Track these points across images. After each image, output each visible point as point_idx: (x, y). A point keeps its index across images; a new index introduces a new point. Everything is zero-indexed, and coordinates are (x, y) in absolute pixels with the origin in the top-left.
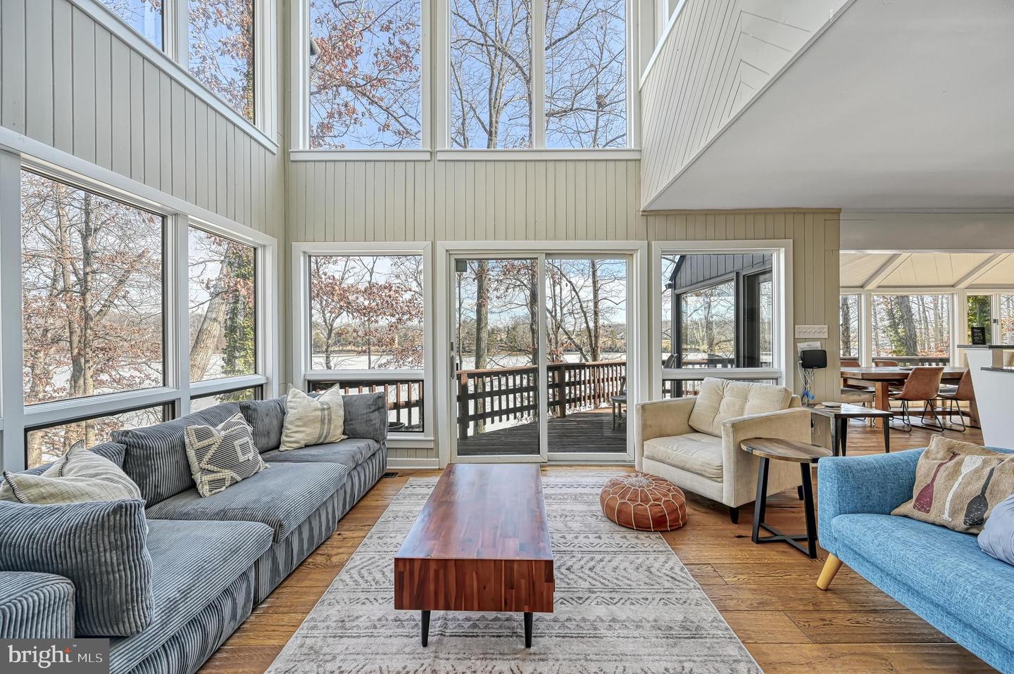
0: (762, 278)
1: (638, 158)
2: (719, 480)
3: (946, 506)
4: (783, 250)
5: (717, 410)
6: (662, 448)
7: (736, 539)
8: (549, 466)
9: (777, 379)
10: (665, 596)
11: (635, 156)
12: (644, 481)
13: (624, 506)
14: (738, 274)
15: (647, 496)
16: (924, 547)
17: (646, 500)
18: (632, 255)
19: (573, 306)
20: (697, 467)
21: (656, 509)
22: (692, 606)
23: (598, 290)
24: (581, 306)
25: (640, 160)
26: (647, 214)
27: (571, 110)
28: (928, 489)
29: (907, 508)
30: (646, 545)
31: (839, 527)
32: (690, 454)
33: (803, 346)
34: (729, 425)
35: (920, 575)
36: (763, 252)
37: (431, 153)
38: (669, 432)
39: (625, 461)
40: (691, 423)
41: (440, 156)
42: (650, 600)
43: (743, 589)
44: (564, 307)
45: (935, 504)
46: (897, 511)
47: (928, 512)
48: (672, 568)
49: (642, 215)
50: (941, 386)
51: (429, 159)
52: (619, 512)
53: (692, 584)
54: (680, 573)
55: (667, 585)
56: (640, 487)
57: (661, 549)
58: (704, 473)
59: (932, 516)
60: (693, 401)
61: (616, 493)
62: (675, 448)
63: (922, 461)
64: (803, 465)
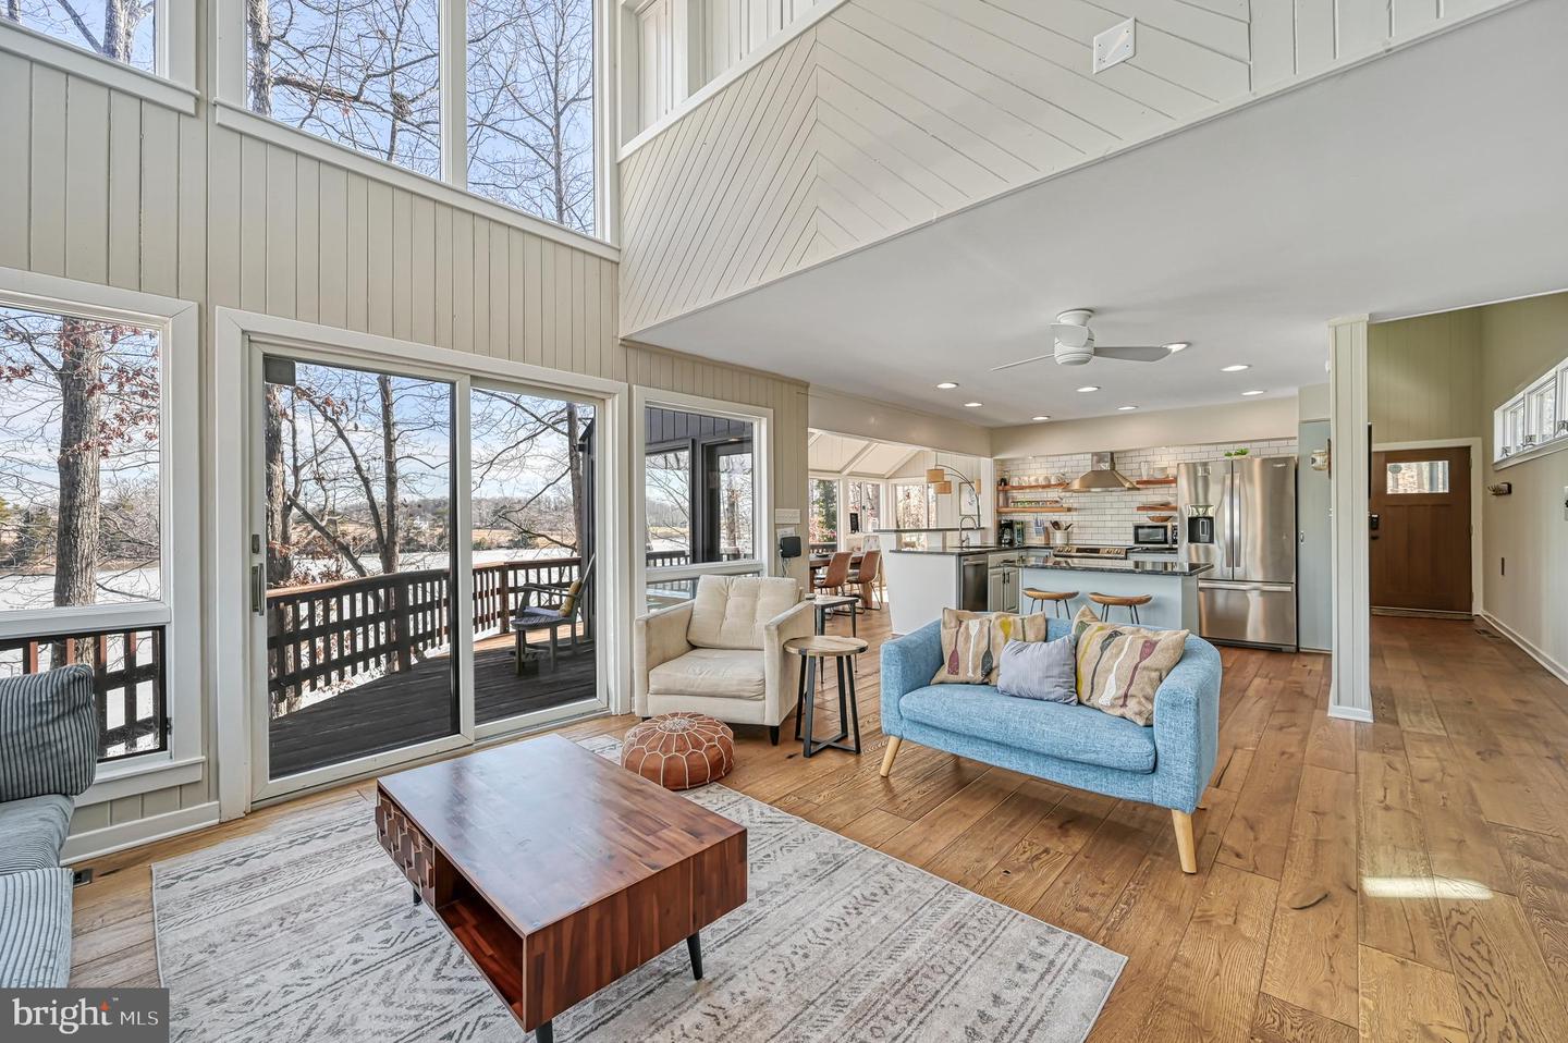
0: (720, 449)
1: (617, 260)
2: (761, 697)
3: (970, 669)
4: (764, 420)
5: (723, 616)
6: (679, 675)
7: (789, 760)
8: (478, 749)
9: (758, 572)
10: (782, 843)
11: (613, 256)
12: (685, 722)
13: (672, 762)
14: (693, 441)
15: (697, 740)
16: (978, 700)
17: (697, 744)
18: (603, 400)
19: (318, 465)
20: (733, 689)
21: (713, 752)
22: (812, 840)
23: (395, 440)
24: (358, 468)
25: (618, 264)
26: (629, 344)
27: (356, 99)
28: (954, 654)
29: (943, 674)
30: (715, 801)
31: (910, 707)
32: (721, 674)
33: (782, 533)
34: (773, 628)
35: (984, 723)
36: (745, 420)
37: (197, 99)
38: (671, 653)
39: (595, 711)
40: (690, 638)
41: (221, 116)
42: (772, 854)
43: (834, 803)
44: (303, 466)
45: (961, 665)
46: (935, 680)
47: (957, 674)
48: (762, 814)
49: (621, 345)
50: (850, 571)
51: (192, 111)
52: (667, 772)
53: (793, 820)
54: (773, 814)
55: (775, 831)
56: (684, 730)
57: (734, 799)
58: (742, 693)
59: (961, 677)
60: (690, 607)
61: (654, 748)
62: (697, 671)
63: (944, 632)
64: (838, 658)
